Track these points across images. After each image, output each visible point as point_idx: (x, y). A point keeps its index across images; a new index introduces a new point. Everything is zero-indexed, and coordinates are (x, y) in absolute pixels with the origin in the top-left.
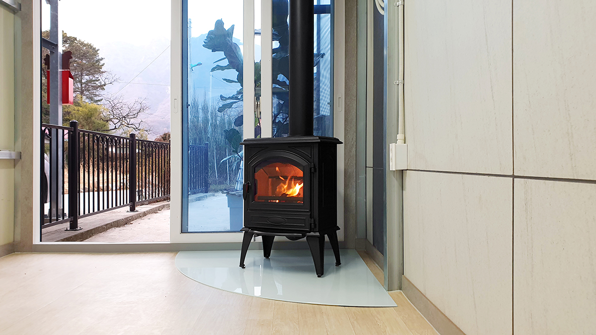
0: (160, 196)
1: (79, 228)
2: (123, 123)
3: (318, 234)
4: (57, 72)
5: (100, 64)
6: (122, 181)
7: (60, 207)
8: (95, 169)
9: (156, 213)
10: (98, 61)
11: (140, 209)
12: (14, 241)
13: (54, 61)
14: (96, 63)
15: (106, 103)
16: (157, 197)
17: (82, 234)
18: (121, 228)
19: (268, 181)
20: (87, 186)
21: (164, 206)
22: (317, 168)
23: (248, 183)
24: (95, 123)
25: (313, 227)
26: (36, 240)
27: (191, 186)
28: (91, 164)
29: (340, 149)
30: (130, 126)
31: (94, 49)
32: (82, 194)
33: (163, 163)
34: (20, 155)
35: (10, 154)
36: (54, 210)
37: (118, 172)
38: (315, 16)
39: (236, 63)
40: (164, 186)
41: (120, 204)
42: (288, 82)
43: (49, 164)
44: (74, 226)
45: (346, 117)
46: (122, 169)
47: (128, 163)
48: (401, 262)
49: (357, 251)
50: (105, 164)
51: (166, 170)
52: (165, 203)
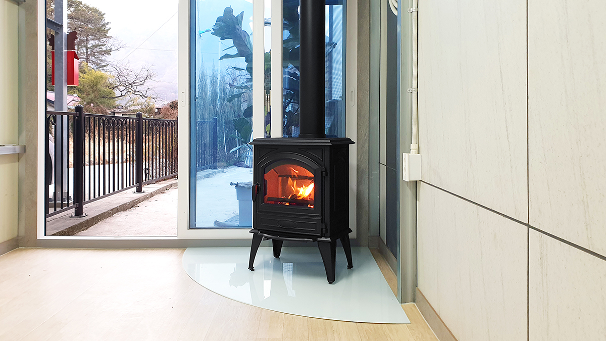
0: (168, 174)
1: (84, 215)
2: (130, 90)
3: (329, 239)
4: (62, 53)
5: (106, 29)
6: (128, 153)
7: (65, 190)
8: (101, 139)
9: (163, 193)
10: (104, 25)
11: (147, 189)
12: (18, 236)
13: (59, 42)
14: (102, 27)
15: (112, 70)
16: (164, 175)
17: (87, 221)
18: (128, 212)
19: (278, 180)
20: (92, 159)
21: (171, 186)
22: (329, 172)
23: (258, 184)
24: (100, 91)
25: (324, 232)
26: (41, 235)
27: (199, 162)
28: (97, 133)
29: (353, 149)
30: (136, 93)
31: (100, 13)
32: (87, 168)
33: (171, 140)
34: (24, 149)
35: (15, 148)
36: (59, 193)
37: (125, 142)
38: (327, 7)
39: (245, 52)
40: (172, 164)
41: (126, 186)
42: (298, 73)
43: (54, 144)
44: (79, 213)
45: (359, 112)
46: (128, 138)
47: (135, 132)
48: (415, 273)
49: (370, 249)
50: (111, 132)
51: (173, 148)
52: (172, 181)
